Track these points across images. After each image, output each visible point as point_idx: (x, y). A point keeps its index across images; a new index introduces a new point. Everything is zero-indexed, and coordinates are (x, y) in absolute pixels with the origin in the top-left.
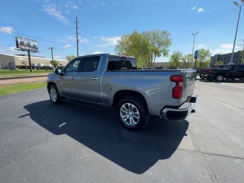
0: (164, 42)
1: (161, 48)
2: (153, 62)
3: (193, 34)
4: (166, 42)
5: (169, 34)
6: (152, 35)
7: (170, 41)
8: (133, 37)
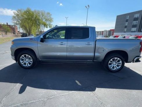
0: (49, 19)
1: (47, 23)
2: (43, 31)
3: (66, 17)
4: (50, 19)
5: (51, 15)
6: (41, 14)
7: (52, 19)
8: (27, 13)
